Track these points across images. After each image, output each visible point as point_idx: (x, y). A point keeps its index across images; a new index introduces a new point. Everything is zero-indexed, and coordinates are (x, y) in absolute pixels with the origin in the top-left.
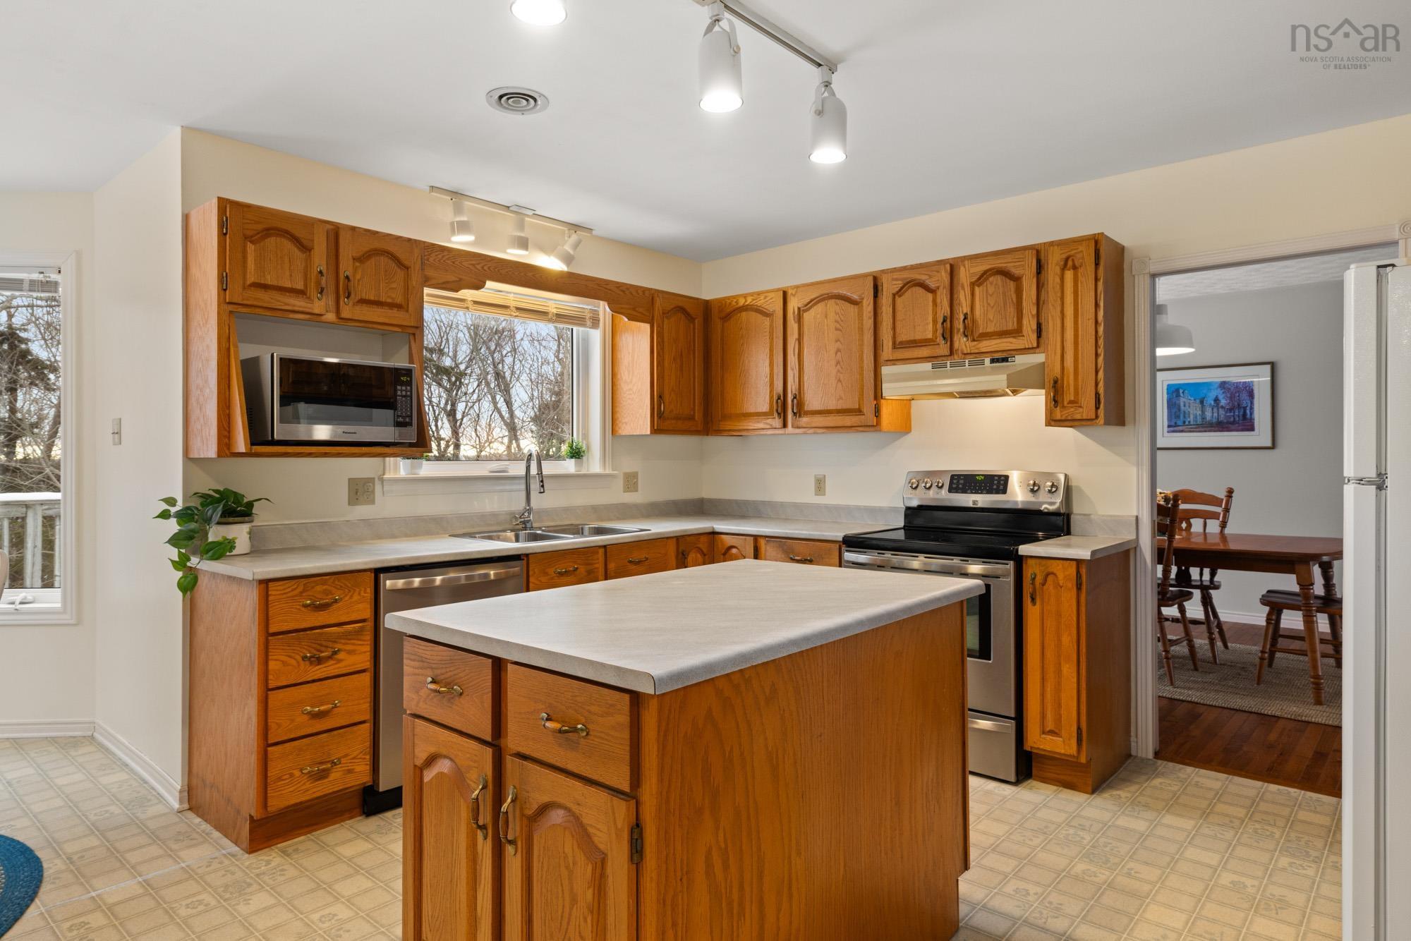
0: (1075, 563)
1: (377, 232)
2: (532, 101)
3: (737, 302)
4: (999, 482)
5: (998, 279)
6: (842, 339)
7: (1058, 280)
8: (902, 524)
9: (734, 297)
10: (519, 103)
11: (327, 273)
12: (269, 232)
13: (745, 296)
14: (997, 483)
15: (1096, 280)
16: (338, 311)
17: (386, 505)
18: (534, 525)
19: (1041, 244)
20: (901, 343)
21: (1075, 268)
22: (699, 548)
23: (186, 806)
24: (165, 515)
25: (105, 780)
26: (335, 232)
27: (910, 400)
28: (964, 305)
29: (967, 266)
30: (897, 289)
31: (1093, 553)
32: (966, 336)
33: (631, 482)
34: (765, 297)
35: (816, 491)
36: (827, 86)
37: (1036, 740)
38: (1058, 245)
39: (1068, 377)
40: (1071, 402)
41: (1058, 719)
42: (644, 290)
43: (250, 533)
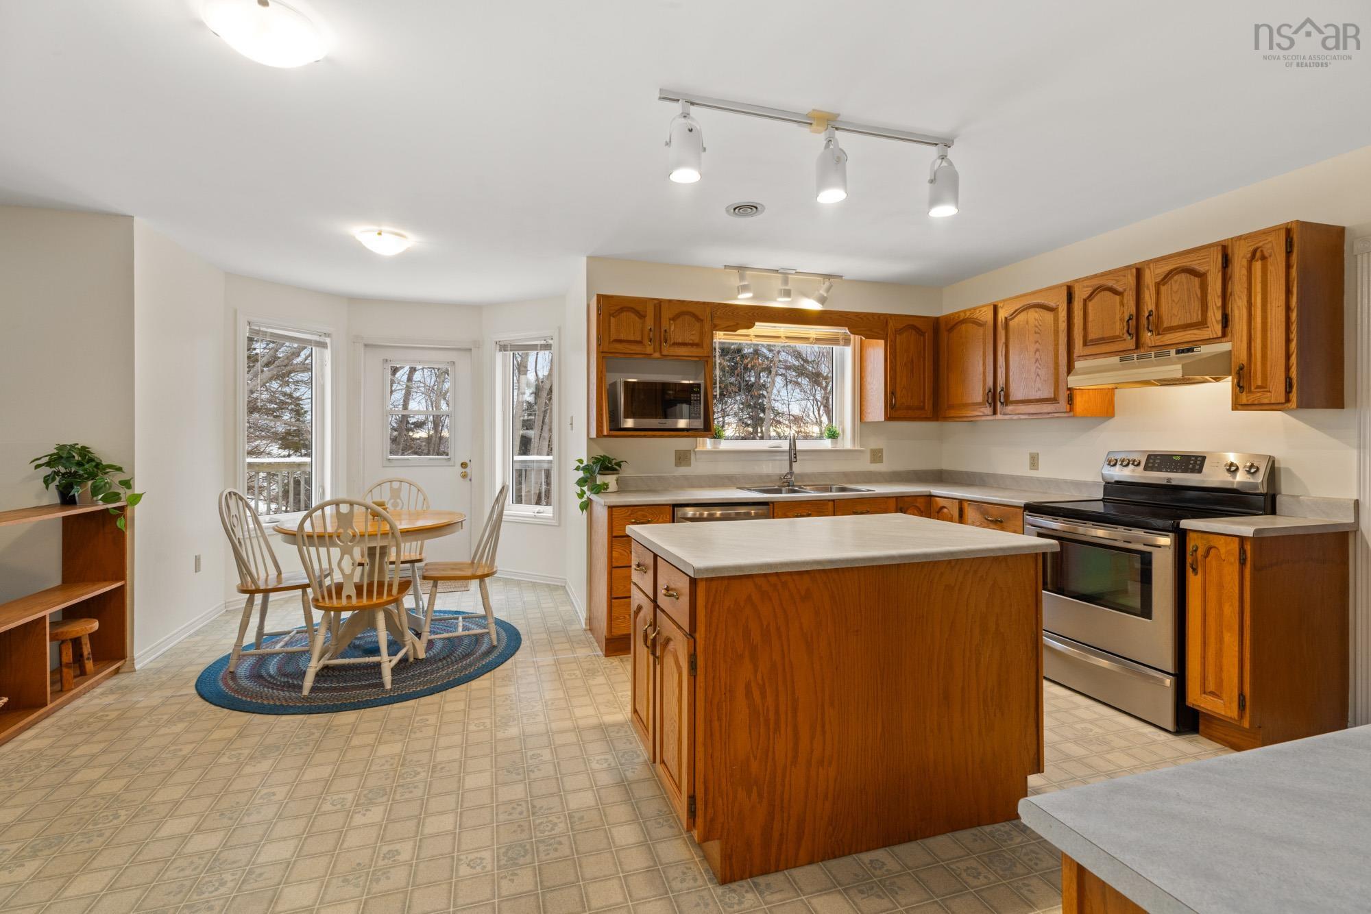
0: (1237, 539)
1: (684, 301)
2: (754, 209)
3: (959, 317)
4: (1195, 462)
5: (1183, 277)
6: (1040, 341)
7: (1244, 272)
8: (1101, 496)
9: (956, 313)
10: (747, 211)
11: (654, 329)
12: (622, 310)
13: (964, 312)
14: (1194, 462)
15: (1288, 267)
16: (661, 352)
17: (698, 467)
18: (795, 484)
19: (1228, 239)
20: (1092, 341)
21: (1263, 258)
22: (916, 506)
23: (588, 628)
24: (578, 469)
25: (561, 608)
26: (659, 304)
27: (1113, 389)
28: (1149, 304)
29: (1152, 269)
30: (1087, 295)
31: (1256, 531)
32: (1151, 331)
33: (877, 456)
34: (980, 311)
35: (1030, 467)
36: (943, 158)
37: (1195, 698)
38: (1244, 239)
39: (1256, 364)
40: (1258, 387)
41: (1220, 683)
42: (879, 316)
43: (617, 480)
